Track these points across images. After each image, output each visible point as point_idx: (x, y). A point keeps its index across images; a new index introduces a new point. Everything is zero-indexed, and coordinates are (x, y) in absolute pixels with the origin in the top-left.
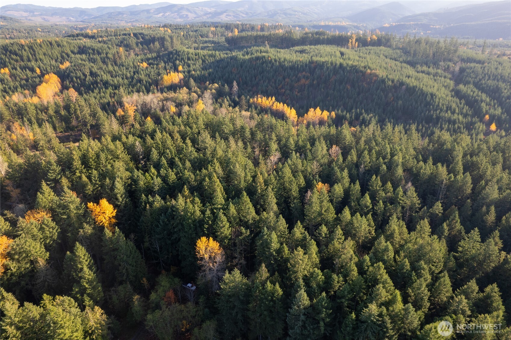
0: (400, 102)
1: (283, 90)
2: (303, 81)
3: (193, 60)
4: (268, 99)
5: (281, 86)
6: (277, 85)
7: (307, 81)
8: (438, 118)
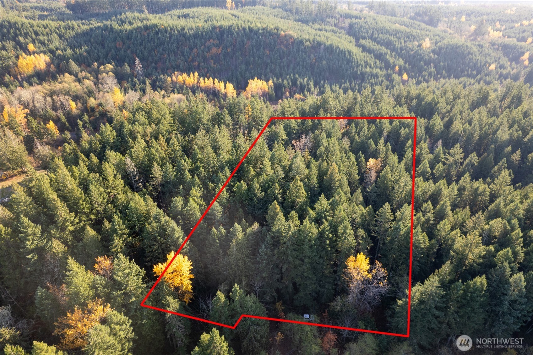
0: (324, 62)
1: (196, 63)
2: (214, 50)
3: (43, 35)
4: (189, 75)
5: (191, 58)
6: (187, 57)
7: (220, 49)
8: (363, 74)
